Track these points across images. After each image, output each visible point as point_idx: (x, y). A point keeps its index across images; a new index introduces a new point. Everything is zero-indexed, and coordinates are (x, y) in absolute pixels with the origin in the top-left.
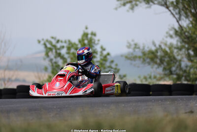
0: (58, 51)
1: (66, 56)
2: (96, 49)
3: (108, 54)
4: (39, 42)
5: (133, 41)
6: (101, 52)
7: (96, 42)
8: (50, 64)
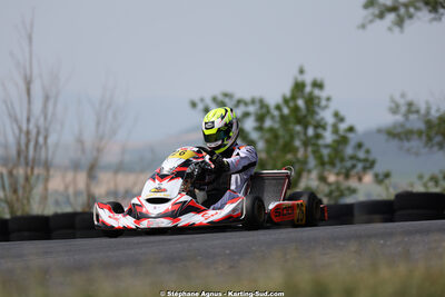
1: (254, 136)
2: (323, 118)
3: (351, 129)
4: (194, 105)
5: (403, 96)
6: (335, 126)
7: (323, 103)
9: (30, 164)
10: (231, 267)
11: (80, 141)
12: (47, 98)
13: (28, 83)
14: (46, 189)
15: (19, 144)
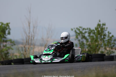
0: (83, 35)
1: (88, 38)
2: (105, 33)
3: (113, 36)
4: (72, 30)
6: (109, 35)
7: (106, 29)
8: (79, 43)
9: (30, 44)
10: (82, 72)
11: (43, 39)
12: (34, 27)
13: (29, 23)
14: (34, 51)
15: (27, 39)
